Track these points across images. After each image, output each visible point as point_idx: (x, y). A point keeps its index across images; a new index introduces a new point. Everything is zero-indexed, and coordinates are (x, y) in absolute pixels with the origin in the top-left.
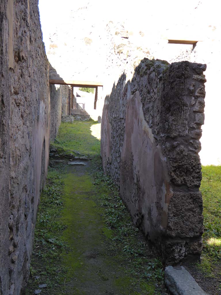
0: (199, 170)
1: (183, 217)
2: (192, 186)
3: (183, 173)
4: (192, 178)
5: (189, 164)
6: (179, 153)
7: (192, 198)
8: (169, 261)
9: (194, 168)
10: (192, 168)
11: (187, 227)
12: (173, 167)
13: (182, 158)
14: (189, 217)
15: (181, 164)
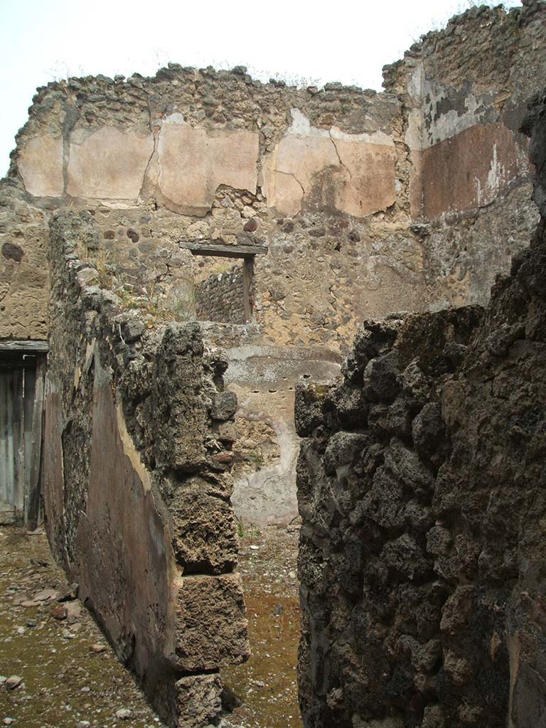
0: (232, 530)
1: (205, 627)
2: (221, 564)
3: (200, 539)
4: (218, 548)
5: (211, 521)
6: (190, 501)
7: (221, 587)
8: (186, 720)
9: (222, 528)
10: (218, 529)
11: (215, 646)
12: (180, 528)
13: (197, 509)
14: (217, 627)
15: (195, 522)
